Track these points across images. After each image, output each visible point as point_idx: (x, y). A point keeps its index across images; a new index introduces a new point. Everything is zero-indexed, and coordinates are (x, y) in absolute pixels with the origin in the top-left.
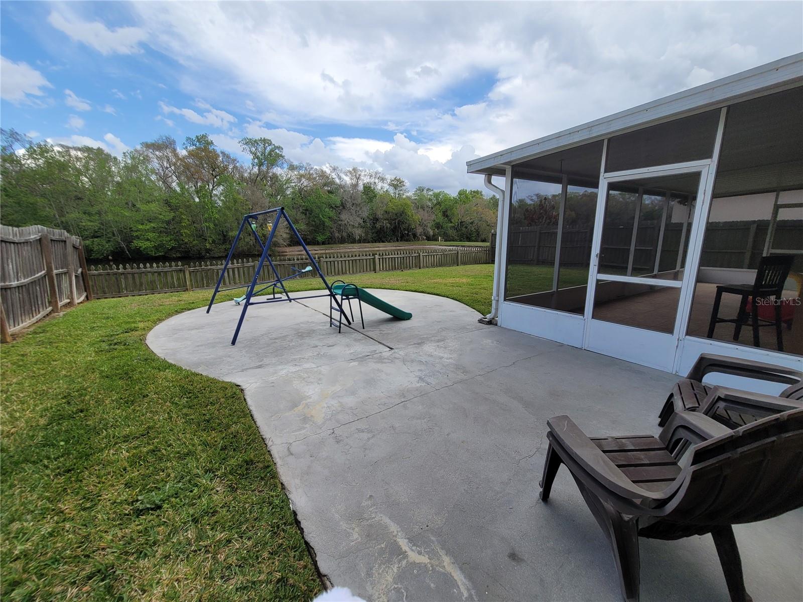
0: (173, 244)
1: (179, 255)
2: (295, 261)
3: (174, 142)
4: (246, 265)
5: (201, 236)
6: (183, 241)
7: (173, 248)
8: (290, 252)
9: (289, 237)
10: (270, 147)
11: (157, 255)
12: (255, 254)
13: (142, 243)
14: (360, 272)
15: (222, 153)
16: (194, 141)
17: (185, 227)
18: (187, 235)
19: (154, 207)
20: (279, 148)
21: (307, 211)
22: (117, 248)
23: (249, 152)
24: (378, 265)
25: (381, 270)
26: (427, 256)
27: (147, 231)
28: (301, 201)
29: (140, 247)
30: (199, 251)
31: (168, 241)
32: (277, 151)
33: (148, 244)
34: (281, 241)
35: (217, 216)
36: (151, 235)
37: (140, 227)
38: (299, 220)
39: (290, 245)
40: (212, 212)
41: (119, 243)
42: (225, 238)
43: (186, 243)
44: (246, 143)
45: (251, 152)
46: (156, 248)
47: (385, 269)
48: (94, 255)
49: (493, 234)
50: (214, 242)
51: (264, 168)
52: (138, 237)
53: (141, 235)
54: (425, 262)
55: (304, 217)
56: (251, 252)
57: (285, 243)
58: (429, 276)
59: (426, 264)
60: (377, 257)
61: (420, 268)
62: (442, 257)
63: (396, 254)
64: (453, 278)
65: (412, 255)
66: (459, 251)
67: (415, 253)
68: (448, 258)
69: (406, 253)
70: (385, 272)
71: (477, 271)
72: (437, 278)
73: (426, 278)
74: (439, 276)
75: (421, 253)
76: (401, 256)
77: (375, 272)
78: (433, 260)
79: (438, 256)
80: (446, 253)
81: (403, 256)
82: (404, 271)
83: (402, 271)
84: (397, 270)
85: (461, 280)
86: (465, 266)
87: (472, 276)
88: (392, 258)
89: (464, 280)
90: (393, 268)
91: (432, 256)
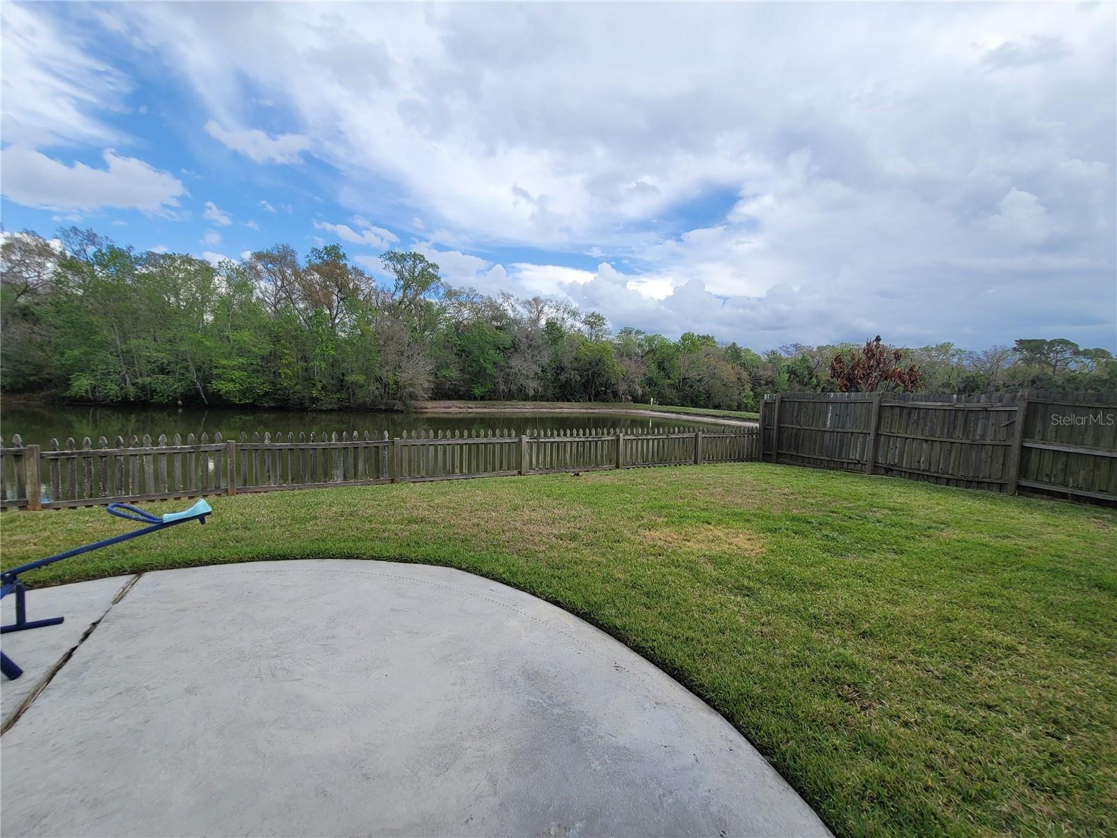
0: (267, 388)
1: (272, 404)
3: (292, 254)
5: (309, 379)
6: (281, 385)
7: (266, 394)
8: (432, 408)
9: (432, 386)
10: (422, 265)
11: (242, 402)
12: (381, 409)
13: (223, 384)
14: (486, 470)
15: (355, 269)
16: (322, 252)
17: (288, 366)
18: (289, 379)
19: (246, 336)
20: (434, 266)
21: (462, 352)
22: (190, 390)
23: (393, 270)
24: (528, 457)
25: (534, 466)
26: (634, 443)
27: (233, 368)
28: (457, 339)
29: (220, 390)
30: (301, 400)
31: (261, 384)
32: (430, 270)
33: (231, 386)
34: (421, 393)
35: (332, 352)
36: (237, 373)
37: (225, 362)
38: (450, 364)
39: (431, 399)
40: (327, 347)
41: (194, 384)
42: (341, 384)
43: (286, 388)
44: (390, 259)
45: (395, 270)
46: (243, 393)
47: (541, 467)
48: (155, 397)
50: (324, 388)
51: (410, 294)
52: (219, 377)
53: (223, 373)
54: (629, 452)
55: (457, 360)
56: (376, 406)
57: (425, 396)
58: (639, 506)
59: (631, 458)
60: (525, 439)
61: (617, 467)
62: (663, 444)
63: (568, 435)
64: (705, 526)
65: (603, 439)
66: (700, 433)
67: (608, 434)
68: (676, 446)
69: (590, 434)
70: (541, 472)
71: (755, 493)
72: (660, 520)
73: (629, 518)
74: (665, 512)
75: (621, 435)
76: (580, 440)
77: (520, 473)
78: (645, 450)
79: (656, 441)
80: (672, 436)
81: (583, 439)
82: (580, 474)
83: (578, 475)
84: (567, 470)
85: (735, 541)
86: (714, 468)
87: (754, 515)
88: (559, 442)
89: (745, 543)
90: (558, 463)
91: (645, 441)
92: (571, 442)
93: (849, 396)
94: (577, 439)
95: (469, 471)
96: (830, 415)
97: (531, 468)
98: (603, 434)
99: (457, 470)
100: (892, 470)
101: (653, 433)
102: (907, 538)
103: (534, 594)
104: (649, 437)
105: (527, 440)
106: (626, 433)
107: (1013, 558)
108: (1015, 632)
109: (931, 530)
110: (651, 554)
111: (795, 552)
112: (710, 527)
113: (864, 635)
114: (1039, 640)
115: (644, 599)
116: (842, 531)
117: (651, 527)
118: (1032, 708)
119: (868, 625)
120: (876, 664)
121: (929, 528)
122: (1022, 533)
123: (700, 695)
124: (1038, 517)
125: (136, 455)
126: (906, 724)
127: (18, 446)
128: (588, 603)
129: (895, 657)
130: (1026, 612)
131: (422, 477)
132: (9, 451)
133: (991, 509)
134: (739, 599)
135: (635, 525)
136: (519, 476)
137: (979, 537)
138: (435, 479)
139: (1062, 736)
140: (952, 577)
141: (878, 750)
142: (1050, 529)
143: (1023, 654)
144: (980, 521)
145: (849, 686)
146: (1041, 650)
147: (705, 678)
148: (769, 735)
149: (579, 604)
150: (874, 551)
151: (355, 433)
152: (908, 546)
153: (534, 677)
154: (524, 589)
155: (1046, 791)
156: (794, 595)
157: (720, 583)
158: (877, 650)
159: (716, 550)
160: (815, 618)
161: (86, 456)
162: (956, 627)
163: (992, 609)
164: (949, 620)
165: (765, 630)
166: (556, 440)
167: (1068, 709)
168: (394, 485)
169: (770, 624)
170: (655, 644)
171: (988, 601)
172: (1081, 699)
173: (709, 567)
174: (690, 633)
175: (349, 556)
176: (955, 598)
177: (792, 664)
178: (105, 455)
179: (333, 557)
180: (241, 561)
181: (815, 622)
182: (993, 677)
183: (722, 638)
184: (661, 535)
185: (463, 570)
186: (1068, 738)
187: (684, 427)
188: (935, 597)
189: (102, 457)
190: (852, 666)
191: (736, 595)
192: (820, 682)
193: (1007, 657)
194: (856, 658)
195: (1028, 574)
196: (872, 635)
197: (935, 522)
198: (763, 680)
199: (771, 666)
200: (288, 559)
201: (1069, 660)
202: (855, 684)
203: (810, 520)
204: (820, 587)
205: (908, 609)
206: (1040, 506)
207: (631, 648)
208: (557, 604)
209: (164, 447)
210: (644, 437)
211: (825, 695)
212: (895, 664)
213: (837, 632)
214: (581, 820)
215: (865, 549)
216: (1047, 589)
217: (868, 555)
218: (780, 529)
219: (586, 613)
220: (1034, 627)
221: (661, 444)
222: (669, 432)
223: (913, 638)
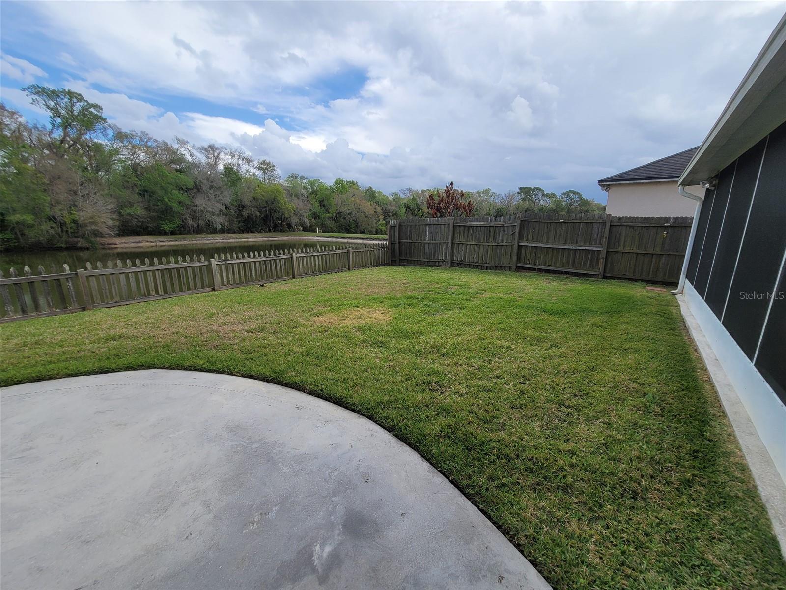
8: (121, 244)
9: (117, 224)
10: (81, 104)
12: (61, 247)
14: (181, 290)
21: (145, 192)
23: (45, 107)
24: (219, 277)
25: (225, 283)
28: (136, 179)
32: (93, 110)
34: (105, 230)
38: (134, 203)
39: (119, 235)
44: (38, 93)
45: (48, 107)
47: (232, 282)
51: (73, 133)
54: (301, 267)
55: (140, 199)
56: (54, 245)
57: (112, 233)
58: (310, 302)
59: (303, 270)
60: (214, 262)
61: (294, 277)
62: (326, 259)
63: (252, 256)
64: (356, 309)
65: (280, 258)
66: (350, 249)
67: (284, 254)
68: (335, 259)
69: (270, 255)
70: (232, 287)
71: (386, 285)
72: (325, 309)
73: (303, 311)
74: (328, 304)
75: (294, 254)
76: (262, 259)
77: (214, 289)
78: (313, 264)
79: (320, 257)
80: (332, 253)
81: (264, 259)
82: (265, 285)
83: (263, 286)
84: (254, 284)
85: (374, 315)
86: (361, 272)
87: (386, 298)
88: (244, 263)
89: (380, 316)
90: (246, 279)
91: (312, 257)
92: (255, 262)
93: (438, 220)
94: (259, 259)
95: (165, 292)
96: (428, 233)
97: (223, 284)
98: (280, 254)
100: (461, 264)
101: (318, 251)
102: (466, 300)
103: (232, 374)
104: (315, 254)
105: (216, 263)
106: (298, 252)
107: (512, 303)
108: (510, 339)
109: (478, 295)
110: (320, 332)
111: (409, 317)
112: (359, 309)
113: (443, 355)
114: (520, 341)
115: (315, 361)
116: (434, 301)
117: (318, 315)
118: (515, 373)
119: (445, 350)
120: (449, 369)
121: (477, 293)
122: (516, 290)
123: (353, 410)
124: (524, 282)
126: (461, 395)
128: (274, 371)
129: (458, 363)
130: (515, 329)
131: (117, 302)
133: (504, 280)
134: (376, 349)
135: (308, 315)
136: (213, 292)
137: (498, 295)
138: (131, 302)
139: (525, 382)
140: (485, 317)
141: (446, 411)
142: (528, 287)
143: (513, 349)
144: (500, 286)
145: (435, 383)
146: (521, 345)
147: (356, 399)
148: (393, 420)
150: (450, 310)
151: (27, 268)
152: (467, 304)
153: (234, 429)
154: (223, 372)
156: (408, 341)
157: (364, 342)
158: (449, 361)
159: (362, 322)
160: (418, 351)
162: (486, 342)
163: (502, 330)
165: (391, 364)
166: (241, 261)
167: (529, 369)
168: (85, 312)
169: (394, 360)
170: (323, 387)
171: (501, 326)
172: (534, 364)
173: (358, 334)
174: (346, 376)
175: (39, 379)
176: (486, 327)
177: (406, 379)
179: (19, 382)
181: (419, 354)
182: (500, 363)
183: (366, 374)
184: (327, 319)
185: (167, 368)
186: (528, 382)
188: (477, 329)
190: (437, 373)
191: (374, 348)
192: (421, 385)
193: (506, 352)
194: (439, 368)
195: (518, 310)
196: (447, 354)
197: (480, 290)
198: (390, 392)
199: (394, 383)
201: (531, 347)
202: (438, 382)
203: (417, 297)
204: (421, 334)
205: (465, 337)
206: (525, 276)
207: (308, 393)
208: (251, 377)
210: (311, 254)
211: (423, 391)
212: (457, 367)
213: (430, 356)
214: (276, 506)
215: (446, 309)
216: (525, 316)
217: (447, 312)
218: (400, 305)
219: (274, 379)
220: (518, 335)
221: (324, 258)
222: (329, 249)
223: (467, 351)
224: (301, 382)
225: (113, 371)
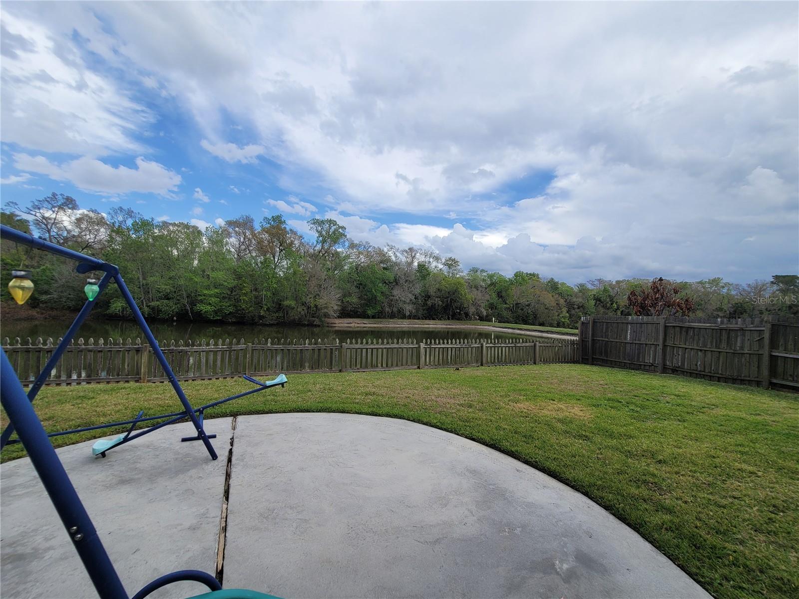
0: (231, 309)
1: (234, 320)
2: (307, 345)
3: (252, 221)
4: (234, 347)
5: (259, 304)
6: (241, 307)
7: (230, 313)
9: (340, 308)
10: (335, 227)
11: (215, 318)
12: (305, 324)
13: (203, 307)
14: (397, 365)
15: (291, 230)
16: (270, 220)
17: (245, 294)
18: (246, 304)
19: (220, 275)
20: (343, 228)
21: (360, 285)
22: (182, 310)
23: (315, 231)
24: (424, 357)
25: (427, 364)
26: (493, 349)
27: (211, 296)
28: (356, 276)
29: (201, 310)
30: (253, 317)
31: (228, 307)
32: (340, 230)
33: (209, 308)
34: (331, 313)
35: (275, 286)
36: (213, 299)
37: (206, 292)
38: (352, 293)
39: (339, 317)
40: (272, 282)
41: (185, 306)
42: (279, 307)
43: (243, 309)
44: (314, 223)
45: (317, 231)
46: (216, 312)
47: (432, 364)
48: (160, 315)
49: (583, 323)
50: (268, 309)
51: (326, 246)
52: (201, 301)
53: (205, 299)
54: (489, 356)
55: (358, 291)
56: (301, 322)
57: (335, 315)
58: (505, 389)
59: (491, 359)
60: (422, 345)
61: (482, 365)
62: (512, 350)
63: (450, 343)
64: (551, 402)
65: (472, 346)
66: (537, 343)
67: (476, 343)
68: (521, 352)
69: (464, 343)
70: (432, 367)
71: (580, 383)
72: (522, 398)
73: (501, 396)
74: (523, 393)
75: (484, 344)
76: (457, 346)
77: (419, 368)
78: (500, 354)
79: (507, 348)
80: (518, 345)
81: (459, 346)
82: (460, 369)
83: (458, 369)
84: (449, 366)
85: (573, 411)
86: (548, 367)
87: (583, 396)
88: (443, 348)
89: (578, 412)
90: (444, 362)
91: (500, 348)
92: (452, 348)
93: (642, 319)
94: (455, 346)
95: (387, 366)
96: (629, 331)
97: (426, 365)
98: (472, 343)
99: (379, 365)
100: (677, 371)
101: (506, 342)
102: (688, 413)
103: (458, 434)
104: (502, 345)
105: (424, 346)
106: (487, 343)
107: (763, 427)
108: (756, 465)
109: (705, 409)
110: (521, 416)
111: (613, 418)
112: (555, 402)
113: (660, 462)
114: (771, 470)
115: (524, 439)
116: (642, 407)
117: (516, 401)
118: (761, 499)
119: (662, 457)
120: (668, 475)
121: (703, 407)
122: (769, 412)
123: (567, 484)
124: (784, 403)
125: (197, 351)
126: (686, 502)
127: (139, 345)
128: (491, 440)
129: (679, 473)
130: (764, 456)
131: (358, 369)
132: (134, 348)
133: (749, 397)
134: (581, 441)
135: (506, 400)
136: (418, 370)
137: (738, 414)
138: (366, 370)
139: (779, 513)
140: (717, 435)
141: (669, 511)
142: (791, 411)
143: (760, 476)
144: (740, 404)
145: (652, 484)
146: (772, 475)
147: (570, 477)
148: (609, 501)
149: (487, 439)
150: (665, 420)
151: (319, 340)
152: (688, 417)
153: (474, 472)
154: (451, 432)
155: (764, 533)
156: (615, 441)
157: (568, 433)
158: (668, 469)
159: (561, 415)
160: (629, 452)
161: (171, 351)
162: (717, 460)
163: (742, 453)
164: (714, 457)
165: (599, 456)
166: (442, 346)
167: (783, 501)
168: (342, 374)
169: (602, 454)
170: (537, 459)
171: (740, 449)
172: (792, 498)
173: (559, 425)
174: (556, 456)
175: (343, 412)
176: (719, 446)
177: (618, 473)
178: (182, 351)
179: (334, 412)
180: (284, 412)
181: (629, 454)
182: (740, 486)
183: (573, 459)
184: (524, 406)
185: (411, 421)
186: (781, 514)
187: (526, 339)
188: (705, 445)
189: (180, 352)
190: (654, 475)
191: (579, 440)
192: (635, 482)
193: (749, 477)
194: (656, 472)
195: (769, 436)
196: (665, 462)
197: (708, 404)
198: (601, 479)
199: (606, 473)
200: (310, 412)
201: (791, 481)
202: (656, 484)
203: (620, 400)
204: (630, 437)
206: (786, 396)
207: (523, 462)
208: (473, 440)
209: (213, 347)
210: (499, 345)
211: (639, 487)
212: (679, 476)
213: (643, 459)
214: (519, 527)
215: (659, 418)
216: (781, 444)
217: (660, 422)
218: (601, 405)
219: (492, 444)
220: (769, 463)
221: (511, 350)
222: (516, 342)
223: (691, 464)
224: (517, 451)
225: (380, 415)
